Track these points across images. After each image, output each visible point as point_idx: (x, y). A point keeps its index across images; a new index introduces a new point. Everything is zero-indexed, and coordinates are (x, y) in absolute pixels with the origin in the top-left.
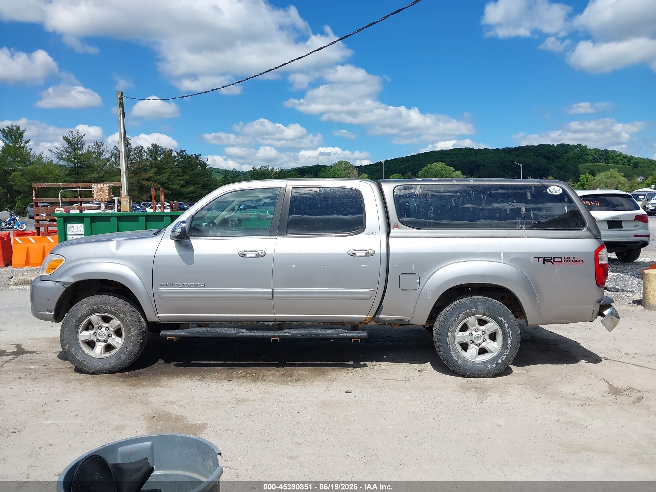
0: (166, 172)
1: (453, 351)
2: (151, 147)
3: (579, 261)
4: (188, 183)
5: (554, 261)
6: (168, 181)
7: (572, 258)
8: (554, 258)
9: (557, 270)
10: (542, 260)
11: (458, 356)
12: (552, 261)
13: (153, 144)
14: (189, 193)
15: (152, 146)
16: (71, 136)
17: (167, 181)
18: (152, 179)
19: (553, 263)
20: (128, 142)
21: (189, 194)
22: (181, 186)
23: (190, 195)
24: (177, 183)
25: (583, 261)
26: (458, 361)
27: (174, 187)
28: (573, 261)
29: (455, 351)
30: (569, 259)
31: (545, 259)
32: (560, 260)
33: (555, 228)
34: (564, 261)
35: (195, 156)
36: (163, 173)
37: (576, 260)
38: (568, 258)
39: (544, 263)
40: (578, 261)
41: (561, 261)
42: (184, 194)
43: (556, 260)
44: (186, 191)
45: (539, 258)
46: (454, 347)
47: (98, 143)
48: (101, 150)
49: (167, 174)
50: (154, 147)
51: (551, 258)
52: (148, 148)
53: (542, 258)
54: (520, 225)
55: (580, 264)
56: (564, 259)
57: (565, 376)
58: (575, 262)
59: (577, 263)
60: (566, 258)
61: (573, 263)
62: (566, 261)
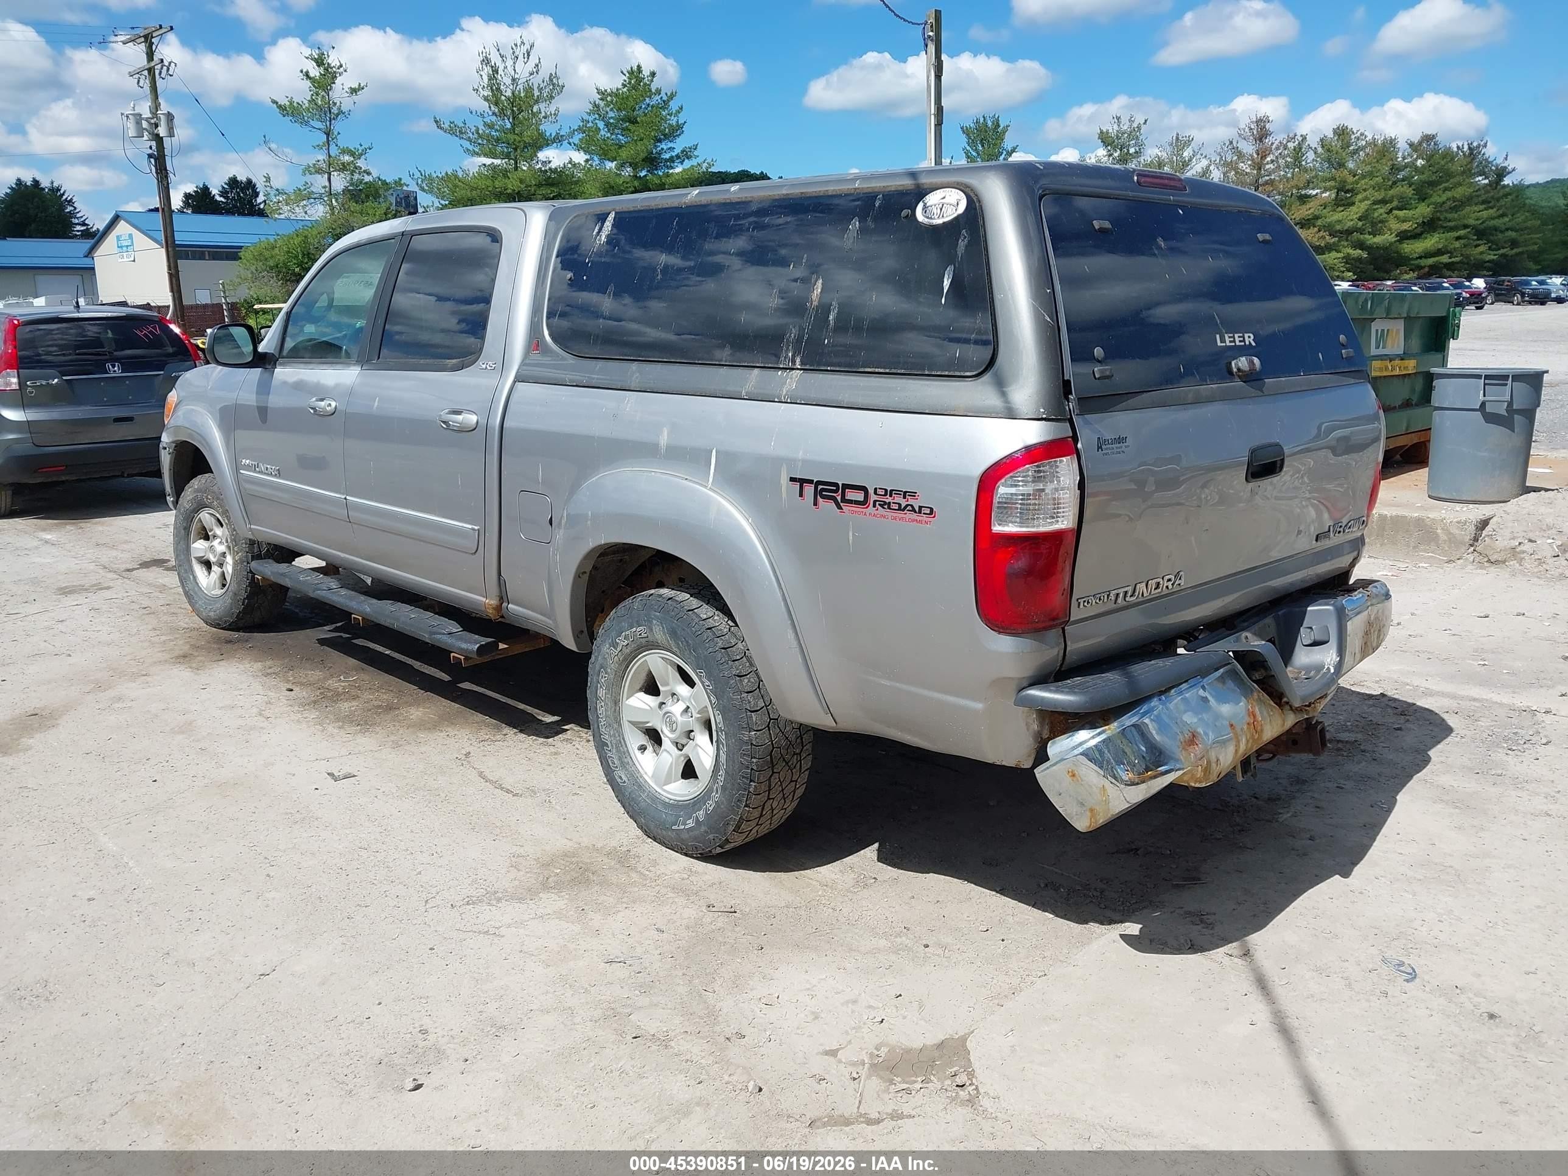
0: (1361, 201)
1: (609, 744)
2: (1330, 135)
3: (920, 508)
4: (1429, 226)
5: (844, 500)
6: (1363, 225)
7: (898, 492)
8: (846, 486)
9: (851, 534)
10: (809, 490)
11: (624, 765)
12: (839, 498)
13: (1338, 128)
14: (1427, 255)
15: (1335, 131)
16: (1116, 127)
17: (1360, 224)
18: (1319, 222)
19: (839, 507)
20: (1264, 127)
21: (1426, 257)
22: (1397, 236)
23: (1431, 261)
24: (1390, 230)
25: (931, 509)
26: (621, 778)
27: (1378, 240)
28: (900, 505)
29: (617, 748)
30: (888, 499)
31: (820, 487)
32: (859, 496)
33: (885, 368)
34: (875, 502)
35: (1470, 148)
36: (1353, 204)
37: (912, 506)
38: (886, 490)
39: (815, 504)
40: (917, 510)
41: (864, 503)
42: (1412, 259)
43: (851, 495)
44: (1417, 251)
45: (802, 482)
46: (614, 734)
47: (1180, 138)
48: (1185, 154)
49: (1364, 206)
50: (1339, 135)
51: (836, 485)
52: (1322, 140)
53: (810, 482)
54: (790, 354)
55: (920, 522)
56: (873, 497)
57: (927, 946)
58: (905, 512)
59: (914, 516)
60: (880, 493)
61: (900, 514)
62: (879, 504)
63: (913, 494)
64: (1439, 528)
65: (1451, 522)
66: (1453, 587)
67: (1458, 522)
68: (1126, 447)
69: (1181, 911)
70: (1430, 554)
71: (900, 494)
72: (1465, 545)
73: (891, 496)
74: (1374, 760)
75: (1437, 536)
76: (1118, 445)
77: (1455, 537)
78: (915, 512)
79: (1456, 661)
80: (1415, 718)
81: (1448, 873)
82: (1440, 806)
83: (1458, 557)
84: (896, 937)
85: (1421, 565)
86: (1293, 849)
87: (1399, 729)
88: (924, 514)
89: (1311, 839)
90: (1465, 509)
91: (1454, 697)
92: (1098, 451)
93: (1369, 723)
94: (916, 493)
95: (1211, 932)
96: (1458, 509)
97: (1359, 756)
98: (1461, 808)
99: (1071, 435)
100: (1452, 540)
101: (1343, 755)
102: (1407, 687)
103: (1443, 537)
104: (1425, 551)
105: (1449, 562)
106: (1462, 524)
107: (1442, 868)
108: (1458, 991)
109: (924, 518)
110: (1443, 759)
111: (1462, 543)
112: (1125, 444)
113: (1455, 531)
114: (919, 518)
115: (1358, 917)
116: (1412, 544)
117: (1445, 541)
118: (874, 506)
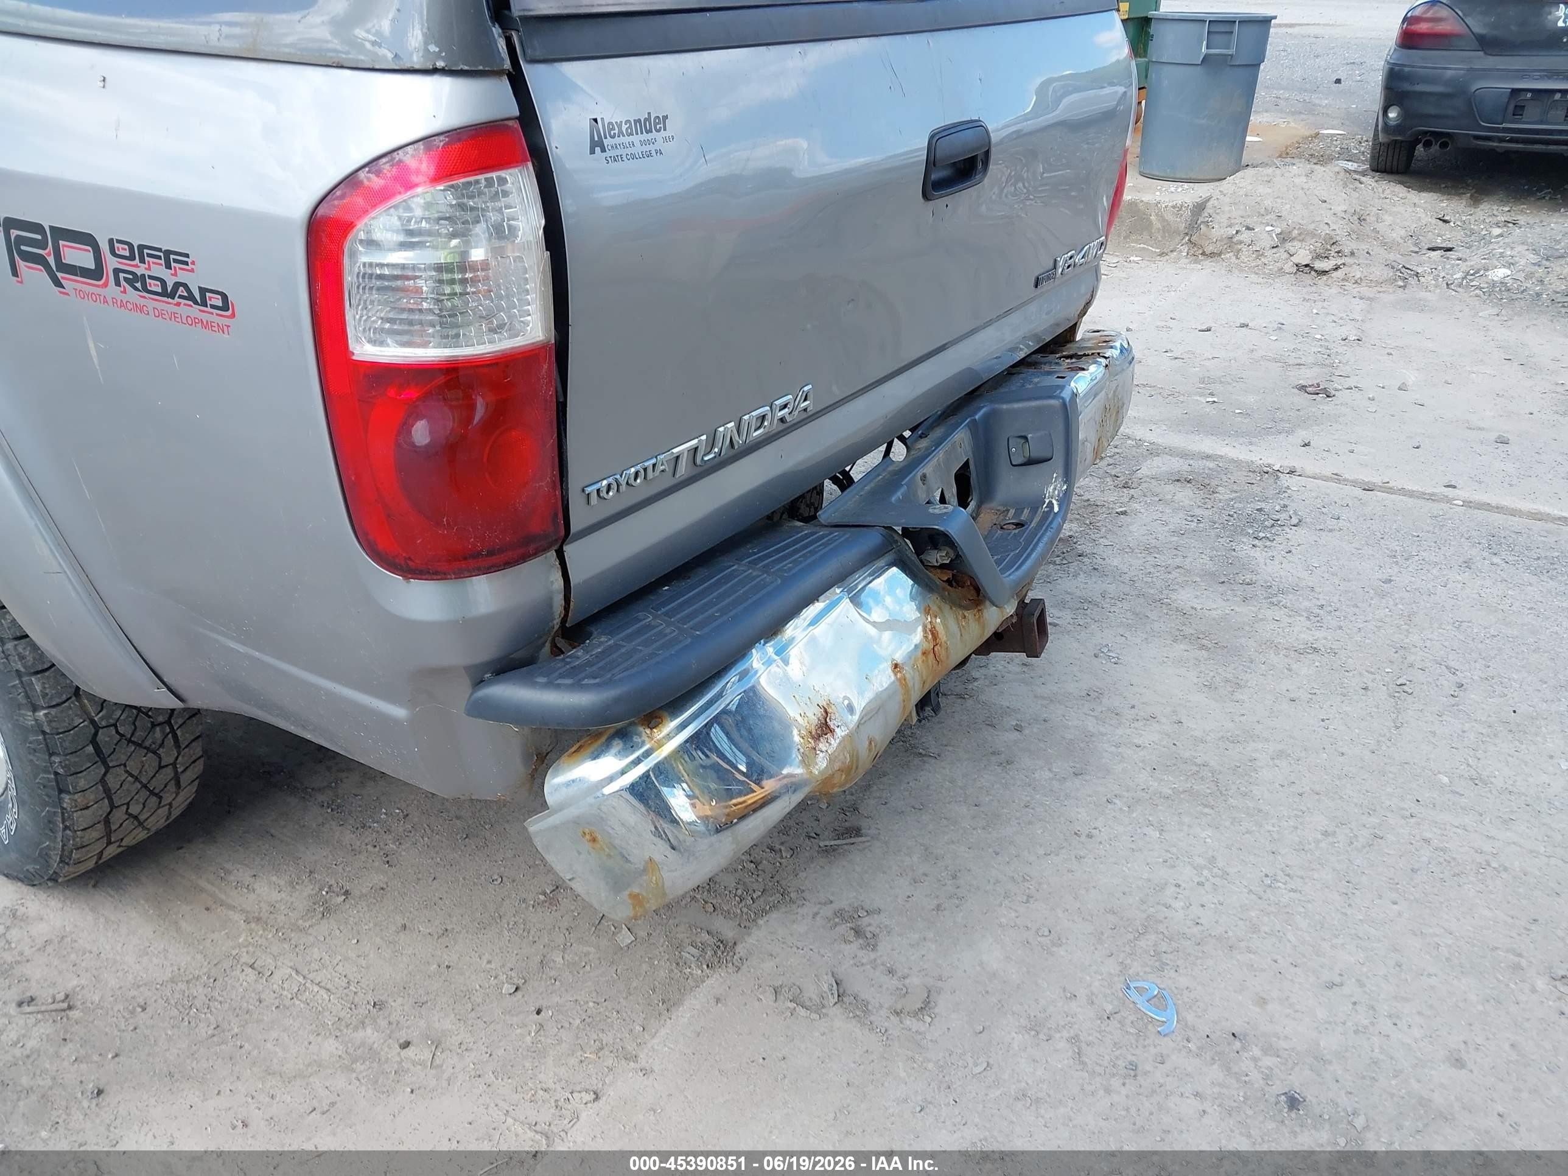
3: (203, 292)
5: (61, 265)
7: (154, 252)
8: (57, 233)
9: (92, 346)
12: (52, 262)
19: (57, 283)
25: (224, 297)
28: (163, 283)
30: (140, 268)
31: (13, 233)
32: (86, 258)
34: (116, 272)
37: (185, 286)
38: (131, 246)
39: (13, 271)
40: (197, 296)
41: (97, 274)
43: (71, 254)
51: (42, 229)
55: (209, 326)
56: (110, 262)
57: (406, 1045)
58: (177, 300)
59: (195, 311)
60: (122, 253)
61: (167, 305)
62: (125, 279)
63: (183, 259)
64: (1153, 214)
65: (1166, 207)
66: (1169, 288)
67: (1174, 207)
68: (665, 139)
69: (827, 911)
70: (1142, 246)
71: (159, 258)
72: (1179, 235)
73: (142, 261)
74: (1095, 569)
75: (1151, 223)
76: (645, 136)
77: (1169, 224)
78: (196, 303)
79: (1181, 398)
80: (1140, 493)
81: (1202, 778)
82: (1182, 647)
83: (1171, 248)
84: (356, 1029)
85: (1132, 258)
86: (993, 753)
87: (1124, 513)
88: (213, 307)
89: (1018, 729)
90: (1180, 190)
91: (1184, 455)
92: (592, 152)
93: (1086, 504)
94: (187, 256)
95: (873, 955)
96: (1173, 189)
97: (1075, 564)
98: (1207, 649)
99: (517, 113)
100: (1168, 230)
101: (1054, 563)
102: (1129, 442)
103: (1157, 224)
104: (1137, 241)
105: (1162, 254)
106: (1178, 208)
107: (1195, 768)
108: (1237, 1045)
109: (214, 317)
110: (1178, 561)
111: (1177, 232)
112: (663, 133)
113: (1169, 217)
114: (205, 317)
115: (1087, 890)
116: (1124, 234)
117: (1159, 229)
118: (118, 284)
